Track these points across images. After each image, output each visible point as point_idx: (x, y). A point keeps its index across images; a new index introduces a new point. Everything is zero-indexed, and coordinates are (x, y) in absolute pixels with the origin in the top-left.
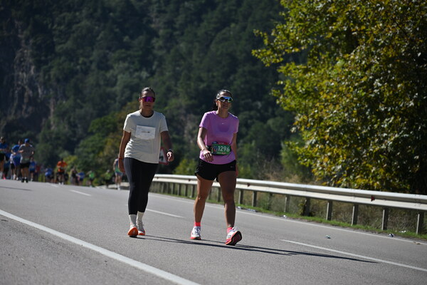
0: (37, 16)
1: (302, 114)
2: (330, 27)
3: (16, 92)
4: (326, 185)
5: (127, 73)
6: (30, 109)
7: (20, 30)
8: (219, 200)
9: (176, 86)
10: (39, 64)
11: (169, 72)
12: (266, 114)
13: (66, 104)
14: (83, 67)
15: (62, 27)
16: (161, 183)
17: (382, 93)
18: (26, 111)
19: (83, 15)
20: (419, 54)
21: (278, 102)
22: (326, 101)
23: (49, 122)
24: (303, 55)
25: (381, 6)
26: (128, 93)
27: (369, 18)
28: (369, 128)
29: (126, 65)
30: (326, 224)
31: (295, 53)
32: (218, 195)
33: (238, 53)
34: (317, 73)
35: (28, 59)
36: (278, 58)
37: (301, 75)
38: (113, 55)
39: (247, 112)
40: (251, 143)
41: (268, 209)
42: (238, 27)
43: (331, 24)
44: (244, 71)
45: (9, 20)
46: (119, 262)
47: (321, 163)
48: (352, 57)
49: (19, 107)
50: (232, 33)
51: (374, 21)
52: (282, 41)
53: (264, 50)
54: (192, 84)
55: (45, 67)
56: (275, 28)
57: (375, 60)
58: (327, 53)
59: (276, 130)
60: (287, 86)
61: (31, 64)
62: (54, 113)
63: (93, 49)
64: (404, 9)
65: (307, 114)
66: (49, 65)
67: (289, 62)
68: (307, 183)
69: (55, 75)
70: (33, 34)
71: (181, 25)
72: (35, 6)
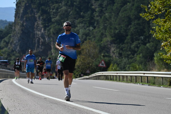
0: (43, 7)
5: (83, 28)
6: (43, 47)
7: (36, 13)
8: (131, 81)
9: (105, 32)
10: (45, 27)
11: (102, 26)
15: (54, 11)
16: (104, 75)
18: (41, 48)
19: (63, 5)
21: (153, 36)
23: (51, 52)
26: (84, 37)
29: (83, 25)
31: (160, 14)
32: (130, 79)
35: (40, 25)
36: (152, 17)
37: (163, 23)
38: (77, 21)
39: (137, 41)
40: (140, 55)
41: (154, 84)
42: (130, 4)
44: (135, 24)
45: (31, 9)
49: (38, 47)
50: (128, 7)
53: (146, 14)
54: (112, 31)
55: (48, 28)
56: (150, 3)
59: (150, 48)
60: (157, 29)
61: (42, 28)
62: (53, 48)
66: (50, 27)
67: (158, 18)
68: (170, 71)
69: (52, 32)
70: (42, 15)
71: (105, 5)
72: (42, 2)
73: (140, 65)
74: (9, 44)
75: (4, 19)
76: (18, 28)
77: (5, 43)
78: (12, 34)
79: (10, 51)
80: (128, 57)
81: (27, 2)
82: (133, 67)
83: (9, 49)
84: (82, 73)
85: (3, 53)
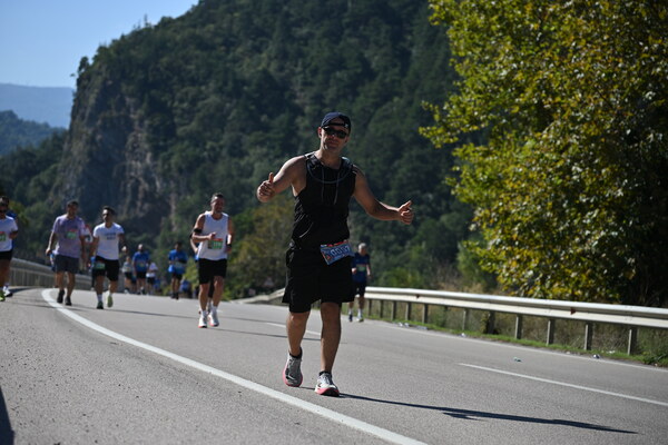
0: (153, 92)
1: (483, 208)
2: (517, 100)
3: (129, 186)
4: (514, 296)
5: (266, 160)
6: (146, 206)
7: (132, 110)
8: (381, 316)
10: (156, 150)
12: (439, 208)
13: (191, 199)
14: (212, 154)
15: (185, 105)
17: (582, 181)
18: (141, 210)
19: (211, 90)
20: (628, 132)
21: (453, 193)
22: (513, 190)
23: (170, 223)
24: (484, 134)
25: (580, 72)
27: (565, 87)
28: (567, 224)
29: (265, 150)
30: (515, 343)
31: (474, 132)
32: (380, 309)
33: (403, 134)
34: (501, 157)
35: (141, 145)
36: (452, 137)
37: (481, 159)
38: (248, 139)
40: (421, 244)
41: (442, 326)
42: (402, 102)
43: (518, 96)
44: (411, 156)
45: (119, 96)
46: (257, 392)
47: (508, 269)
48: (544, 136)
49: (133, 204)
50: (395, 109)
51: (571, 91)
52: (457, 117)
53: (434, 128)
55: (164, 154)
56: (447, 100)
57: (573, 139)
58: (514, 131)
59: (451, 228)
60: (464, 172)
61: (146, 151)
62: (176, 211)
63: (223, 132)
64: (609, 75)
65: (489, 207)
66: (170, 151)
67: (467, 144)
68: (491, 293)
69: (176, 164)
70: (149, 114)
71: (332, 100)
72: (151, 79)
73: (418, 273)
74: (51, 193)
75: (41, 121)
76: (78, 148)
77: (39, 189)
78: (60, 165)
79: (52, 212)
80: (386, 249)
81: (108, 76)
82: (398, 277)
83: (50, 205)
84: (253, 287)
85: (32, 215)
